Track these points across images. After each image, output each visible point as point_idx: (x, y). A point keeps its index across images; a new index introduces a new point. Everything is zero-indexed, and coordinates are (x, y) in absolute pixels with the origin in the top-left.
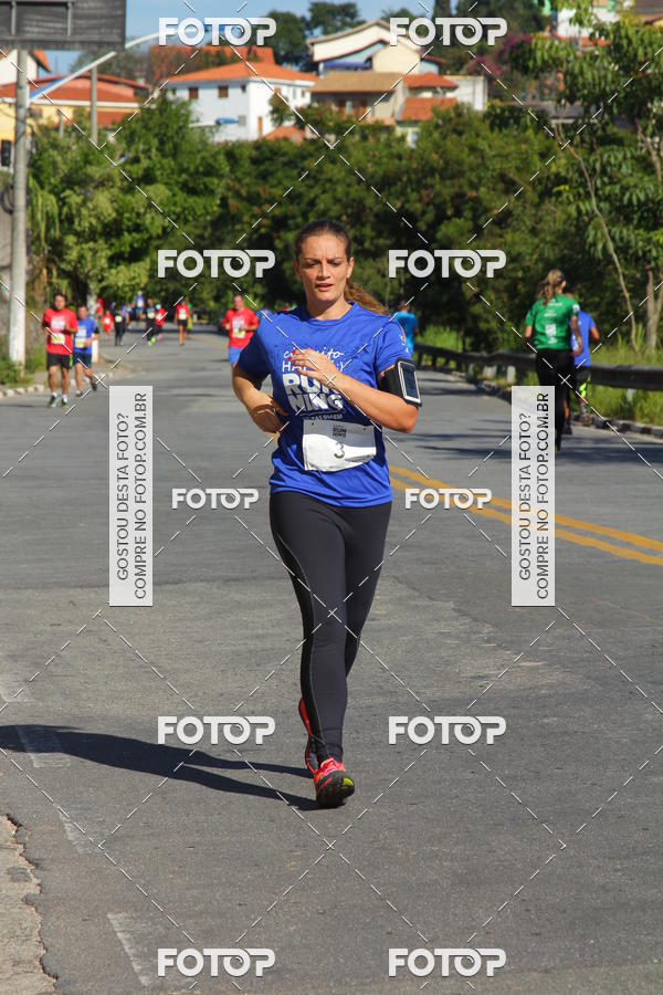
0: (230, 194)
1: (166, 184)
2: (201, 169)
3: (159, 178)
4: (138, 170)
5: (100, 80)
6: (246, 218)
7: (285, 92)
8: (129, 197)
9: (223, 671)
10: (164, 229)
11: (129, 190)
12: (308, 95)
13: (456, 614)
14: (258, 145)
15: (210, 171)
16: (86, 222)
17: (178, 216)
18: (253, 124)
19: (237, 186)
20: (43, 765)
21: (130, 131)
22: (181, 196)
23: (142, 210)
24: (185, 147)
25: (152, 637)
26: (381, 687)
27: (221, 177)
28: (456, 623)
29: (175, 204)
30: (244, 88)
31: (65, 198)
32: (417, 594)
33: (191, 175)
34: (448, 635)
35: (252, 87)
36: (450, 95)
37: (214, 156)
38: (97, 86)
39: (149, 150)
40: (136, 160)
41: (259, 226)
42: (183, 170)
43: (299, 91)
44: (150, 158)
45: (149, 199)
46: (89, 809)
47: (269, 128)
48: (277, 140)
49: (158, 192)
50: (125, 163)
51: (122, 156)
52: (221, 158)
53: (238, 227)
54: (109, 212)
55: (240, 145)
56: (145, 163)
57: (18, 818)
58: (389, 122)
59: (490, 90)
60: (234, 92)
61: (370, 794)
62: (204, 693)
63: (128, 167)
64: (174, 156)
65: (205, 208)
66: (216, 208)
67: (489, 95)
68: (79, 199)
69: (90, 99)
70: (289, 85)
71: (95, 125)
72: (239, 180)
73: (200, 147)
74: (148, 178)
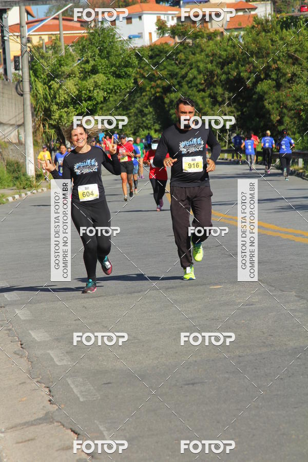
0: (138, 76)
1: (104, 73)
2: (123, 64)
3: (100, 70)
4: (88, 67)
5: (63, 19)
6: (148, 89)
7: (163, 18)
8: (84, 82)
9: (174, 339)
10: (105, 98)
11: (84, 78)
12: (175, 19)
13: (297, 298)
14: (152, 48)
15: (128, 65)
16: (62, 97)
17: (112, 90)
18: (146, 37)
19: (142, 72)
20: (85, 400)
21: (82, 46)
22: (112, 79)
23: (92, 89)
24: (114, 53)
25: (131, 323)
26: (264, 343)
27: (133, 67)
28: (298, 303)
29: (109, 84)
30: (140, 18)
31: (51, 85)
32: (274, 288)
33: (117, 67)
34: (295, 311)
35: (144, 17)
36: (253, 13)
37: (129, 56)
38: (62, 23)
39: (94, 56)
40: (87, 62)
41: (156, 93)
42: (112, 65)
43: (170, 17)
44: (94, 60)
45: (95, 82)
46: (115, 422)
47: (155, 38)
48: (162, 44)
49: (100, 78)
50: (81, 63)
51: (79, 60)
52: (133, 57)
53: (144, 94)
54: (74, 91)
55: (142, 49)
56: (92, 63)
57: (77, 430)
58: (221, 30)
59: (274, 8)
60: (135, 21)
61: (270, 403)
62: (167, 353)
63: (83, 66)
64: (108, 58)
65: (126, 84)
66: (132, 85)
67: (274, 11)
68: (58, 86)
69: (59, 30)
70: (165, 14)
71: (62, 44)
72: (143, 68)
73: (121, 52)
74: (94, 71)
